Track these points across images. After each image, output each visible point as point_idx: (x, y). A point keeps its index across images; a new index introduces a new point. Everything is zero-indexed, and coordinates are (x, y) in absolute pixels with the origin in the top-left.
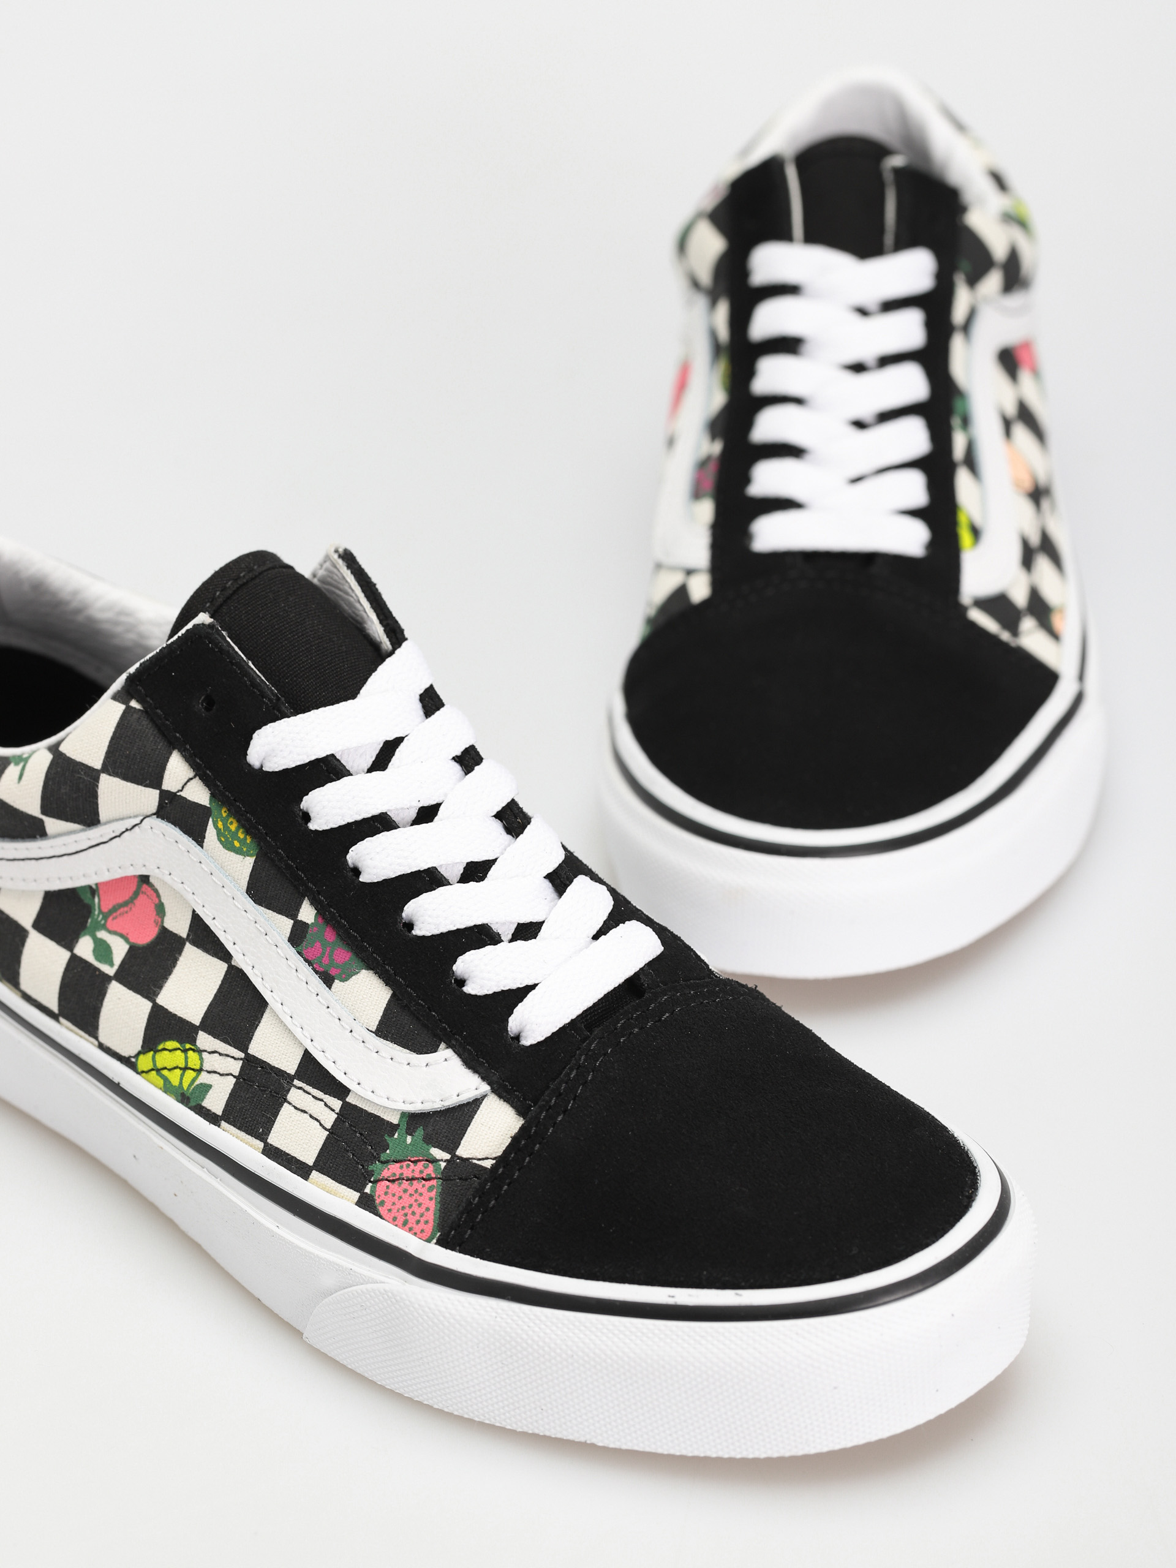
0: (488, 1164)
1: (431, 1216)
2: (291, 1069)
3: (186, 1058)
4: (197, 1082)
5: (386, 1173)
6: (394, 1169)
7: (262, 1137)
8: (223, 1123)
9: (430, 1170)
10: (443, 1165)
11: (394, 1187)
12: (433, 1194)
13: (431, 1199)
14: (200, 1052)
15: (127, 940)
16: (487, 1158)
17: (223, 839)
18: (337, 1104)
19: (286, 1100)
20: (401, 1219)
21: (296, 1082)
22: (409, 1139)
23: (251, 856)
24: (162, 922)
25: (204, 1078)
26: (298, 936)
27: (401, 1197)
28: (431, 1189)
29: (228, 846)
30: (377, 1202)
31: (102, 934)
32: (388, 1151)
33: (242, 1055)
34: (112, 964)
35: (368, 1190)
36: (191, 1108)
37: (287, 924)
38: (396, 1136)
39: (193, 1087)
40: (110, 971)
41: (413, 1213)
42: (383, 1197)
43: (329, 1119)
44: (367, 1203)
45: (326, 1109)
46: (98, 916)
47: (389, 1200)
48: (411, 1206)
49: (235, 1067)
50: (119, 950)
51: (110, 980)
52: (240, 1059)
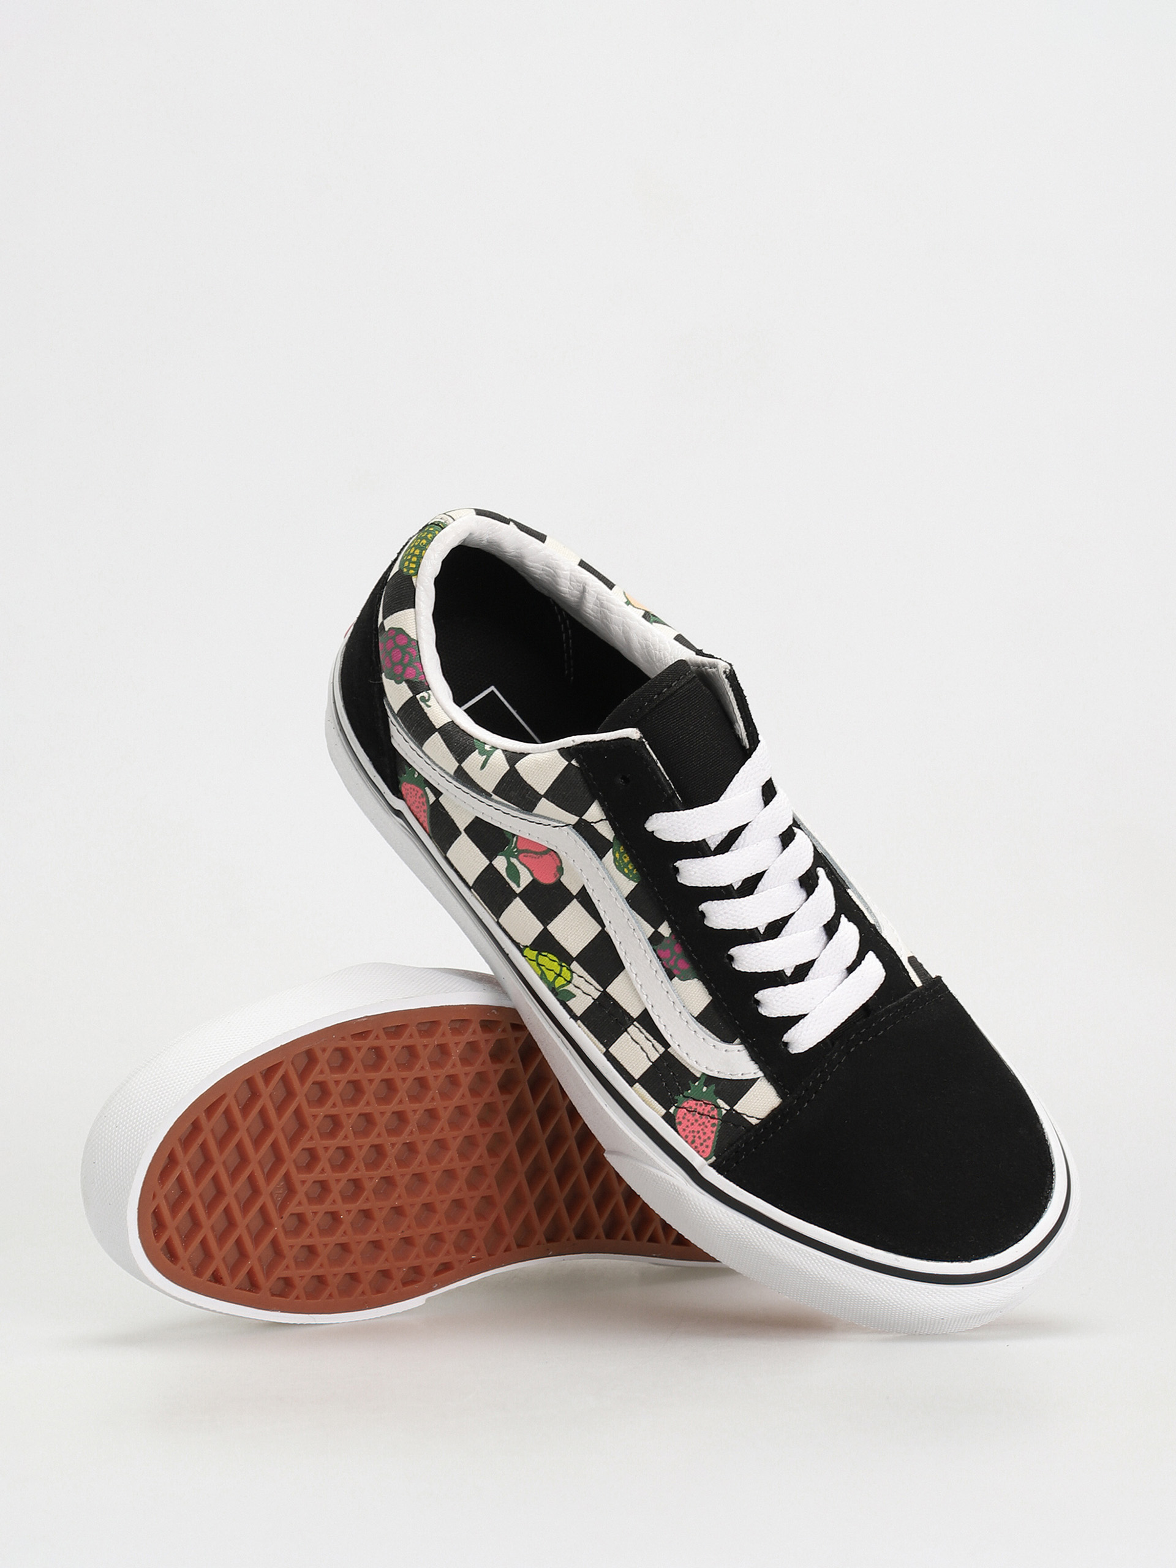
0: (754, 1122)
1: (711, 1143)
2: (635, 1015)
3: (561, 970)
4: (566, 988)
5: (685, 1105)
6: (691, 1104)
7: (607, 1045)
8: (579, 1022)
9: (715, 1113)
10: (724, 1112)
11: (689, 1116)
12: (714, 1129)
13: (712, 1132)
14: (572, 972)
15: (532, 874)
16: (753, 1117)
17: (617, 864)
18: (662, 1050)
19: (626, 1030)
20: (690, 1139)
21: (635, 1023)
22: (705, 1089)
23: (635, 881)
24: (560, 877)
25: (570, 988)
26: (655, 940)
27: (692, 1124)
28: (713, 1125)
29: (620, 869)
30: (677, 1121)
31: (514, 860)
32: (689, 1091)
33: (602, 990)
34: (519, 886)
35: (672, 1110)
36: (558, 1000)
37: (650, 930)
38: (697, 1084)
39: (562, 989)
40: (518, 890)
41: (699, 1137)
42: (681, 1120)
43: (655, 1056)
44: (669, 1119)
45: (653, 1048)
46: (514, 848)
47: (684, 1122)
48: (699, 1132)
49: (596, 995)
50: (526, 879)
51: (515, 895)
52: (599, 991)
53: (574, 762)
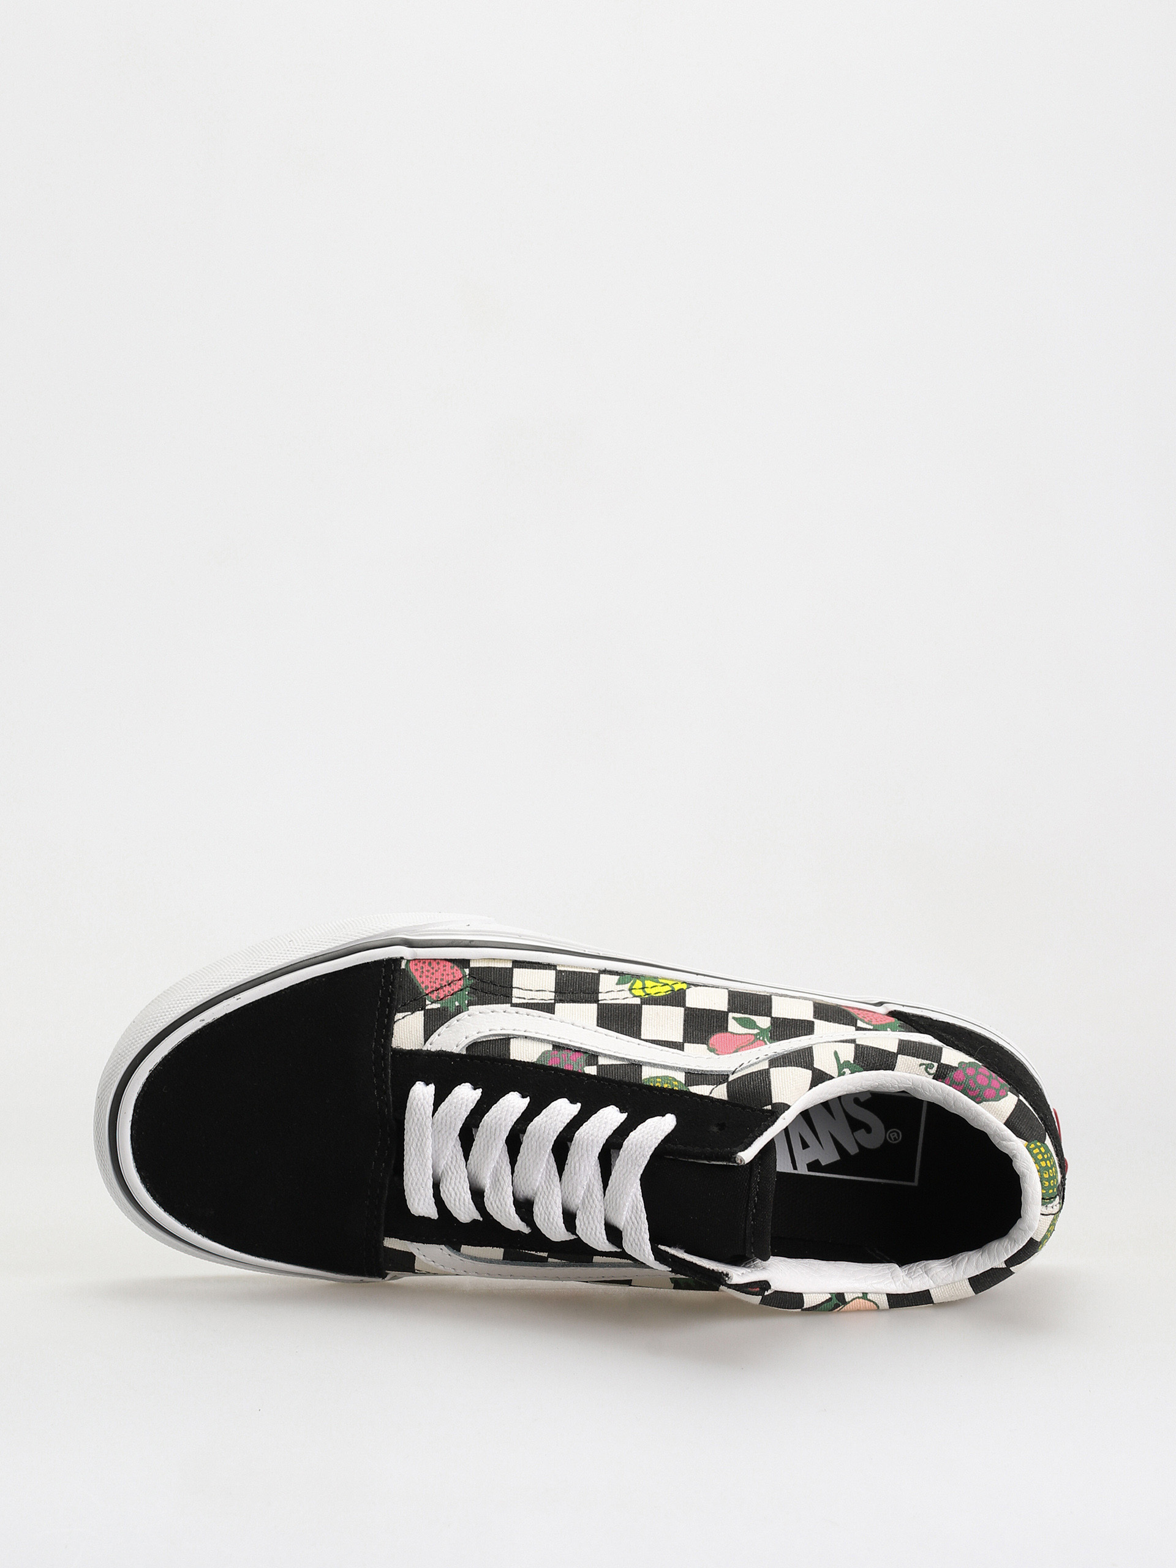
0: (399, 1016)
1: (416, 974)
2: (559, 1006)
3: (645, 992)
4: (629, 984)
5: (461, 982)
6: (456, 987)
7: (559, 973)
8: (597, 972)
9: (434, 996)
10: (428, 1002)
11: (450, 978)
12: (423, 986)
13: (423, 983)
14: (635, 996)
15: (730, 1032)
16: (403, 1018)
17: (670, 1078)
18: (515, 1001)
19: (555, 992)
20: (434, 964)
21: (553, 1001)
22: (457, 1004)
23: (645, 1079)
24: (708, 1046)
25: (627, 987)
26: (593, 1059)
27: (442, 974)
28: (427, 987)
29: (665, 1078)
30: (456, 967)
31: (756, 1031)
32: (467, 993)
33: (600, 1002)
34: (734, 1018)
35: (467, 971)
36: (627, 973)
37: (602, 1062)
38: (466, 1002)
39: (632, 982)
40: (731, 1015)
41: (428, 971)
42: (454, 970)
43: (515, 992)
44: (464, 963)
45: (523, 997)
46: (763, 1038)
47: (450, 971)
48: (433, 974)
49: (601, 996)
50: (734, 1027)
51: (730, 1010)
52: (601, 1000)
53: (769, 1107)
